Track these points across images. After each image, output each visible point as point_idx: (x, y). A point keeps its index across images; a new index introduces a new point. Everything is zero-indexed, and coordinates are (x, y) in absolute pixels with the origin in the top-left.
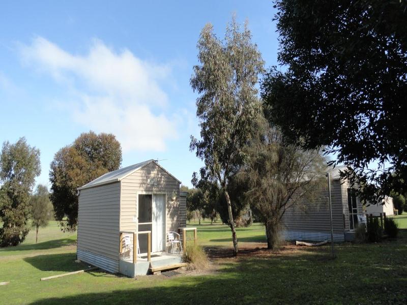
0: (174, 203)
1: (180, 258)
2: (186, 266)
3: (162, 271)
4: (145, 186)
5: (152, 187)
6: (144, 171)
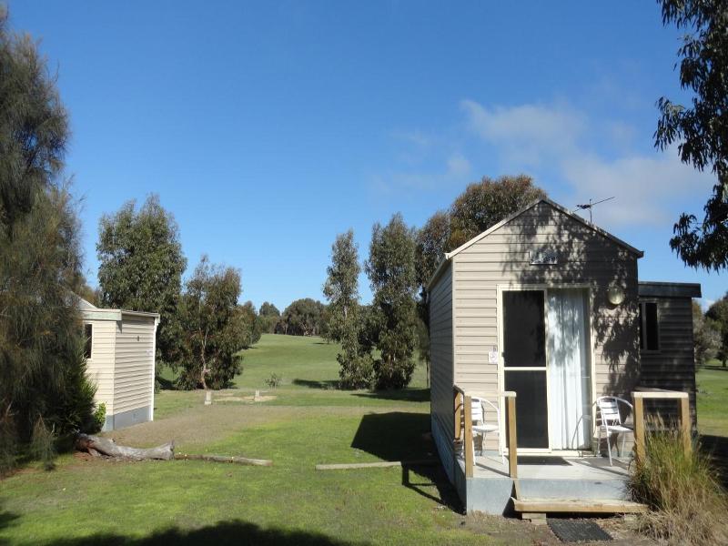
0: (618, 315)
3: (550, 515)
4: (520, 268)
5: (542, 272)
6: (517, 231)
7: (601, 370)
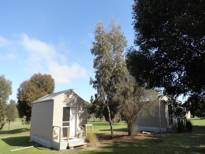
0: (81, 111)
1: (84, 140)
2: (87, 144)
3: (74, 147)
4: (66, 102)
5: (70, 103)
6: (66, 95)
7: (78, 121)
